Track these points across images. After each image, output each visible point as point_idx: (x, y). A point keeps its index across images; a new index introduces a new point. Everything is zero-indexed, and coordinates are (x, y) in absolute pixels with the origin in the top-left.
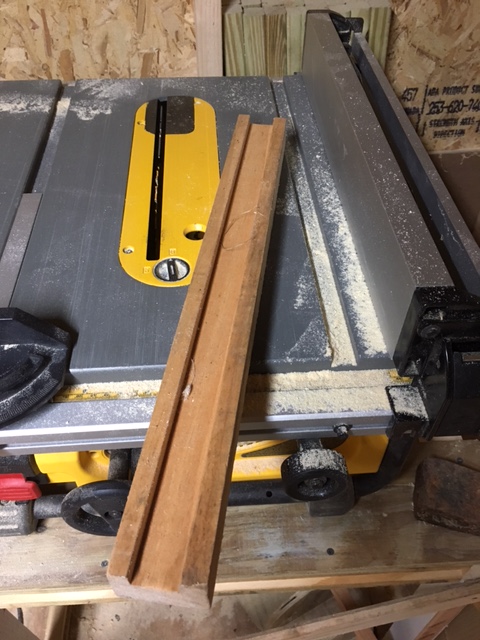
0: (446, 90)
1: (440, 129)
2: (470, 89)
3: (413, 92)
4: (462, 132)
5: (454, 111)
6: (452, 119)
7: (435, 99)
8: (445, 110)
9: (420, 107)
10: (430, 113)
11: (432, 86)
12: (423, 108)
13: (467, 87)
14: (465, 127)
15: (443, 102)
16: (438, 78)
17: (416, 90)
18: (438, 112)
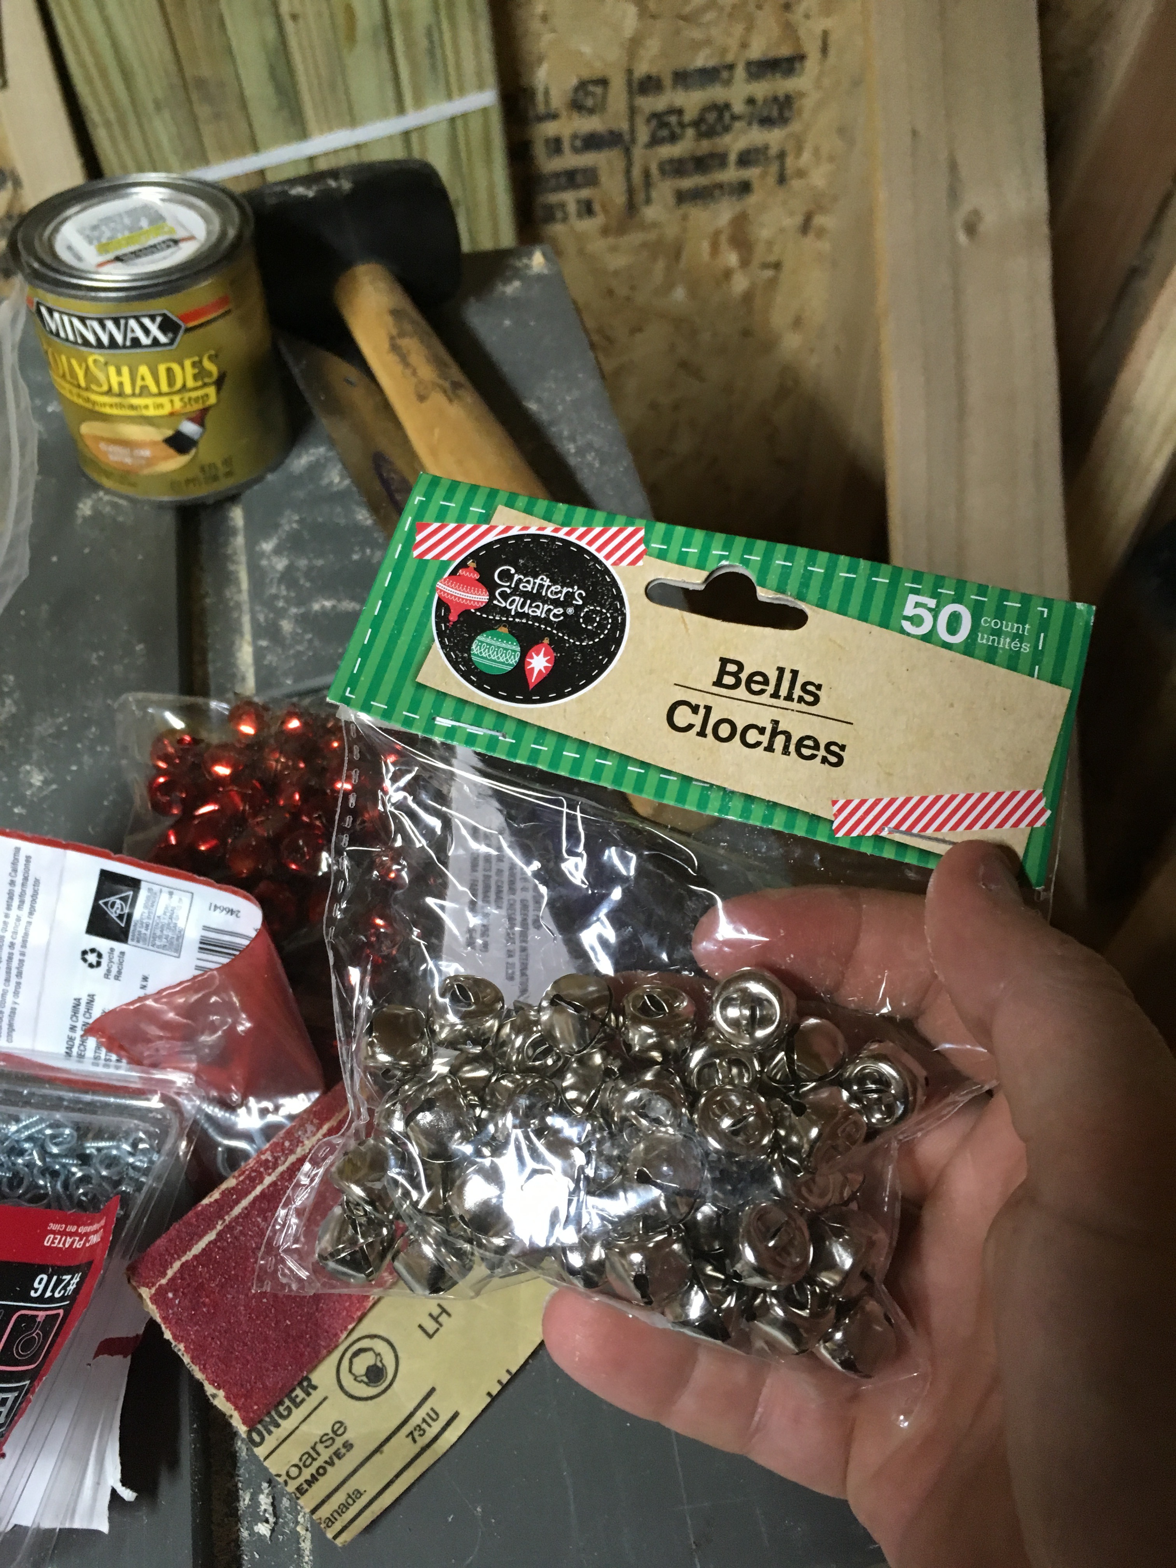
0: (682, 78)
1: (687, 183)
2: (740, 72)
3: (598, 90)
4: (745, 188)
5: (710, 133)
6: (712, 155)
7: (659, 103)
8: (690, 132)
9: (624, 126)
10: (655, 141)
11: (642, 69)
12: (632, 131)
13: (731, 67)
14: (752, 173)
15: (680, 112)
16: (653, 47)
17: (603, 82)
18: (673, 138)
